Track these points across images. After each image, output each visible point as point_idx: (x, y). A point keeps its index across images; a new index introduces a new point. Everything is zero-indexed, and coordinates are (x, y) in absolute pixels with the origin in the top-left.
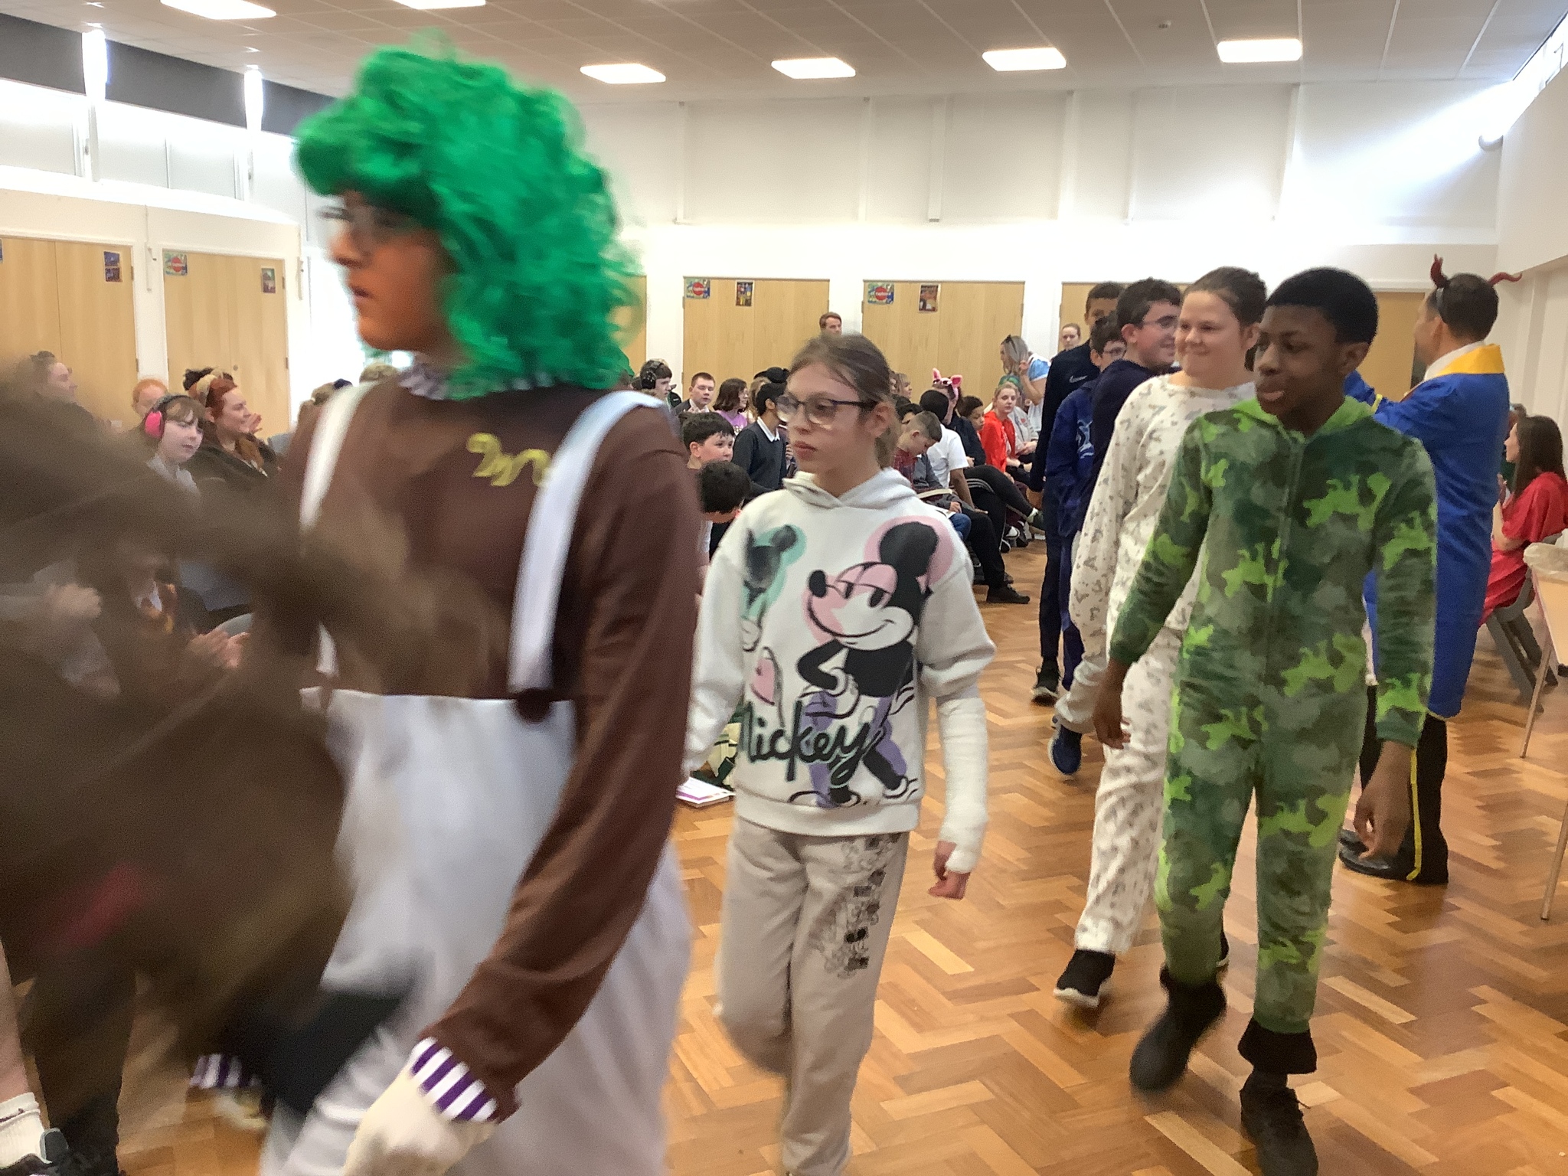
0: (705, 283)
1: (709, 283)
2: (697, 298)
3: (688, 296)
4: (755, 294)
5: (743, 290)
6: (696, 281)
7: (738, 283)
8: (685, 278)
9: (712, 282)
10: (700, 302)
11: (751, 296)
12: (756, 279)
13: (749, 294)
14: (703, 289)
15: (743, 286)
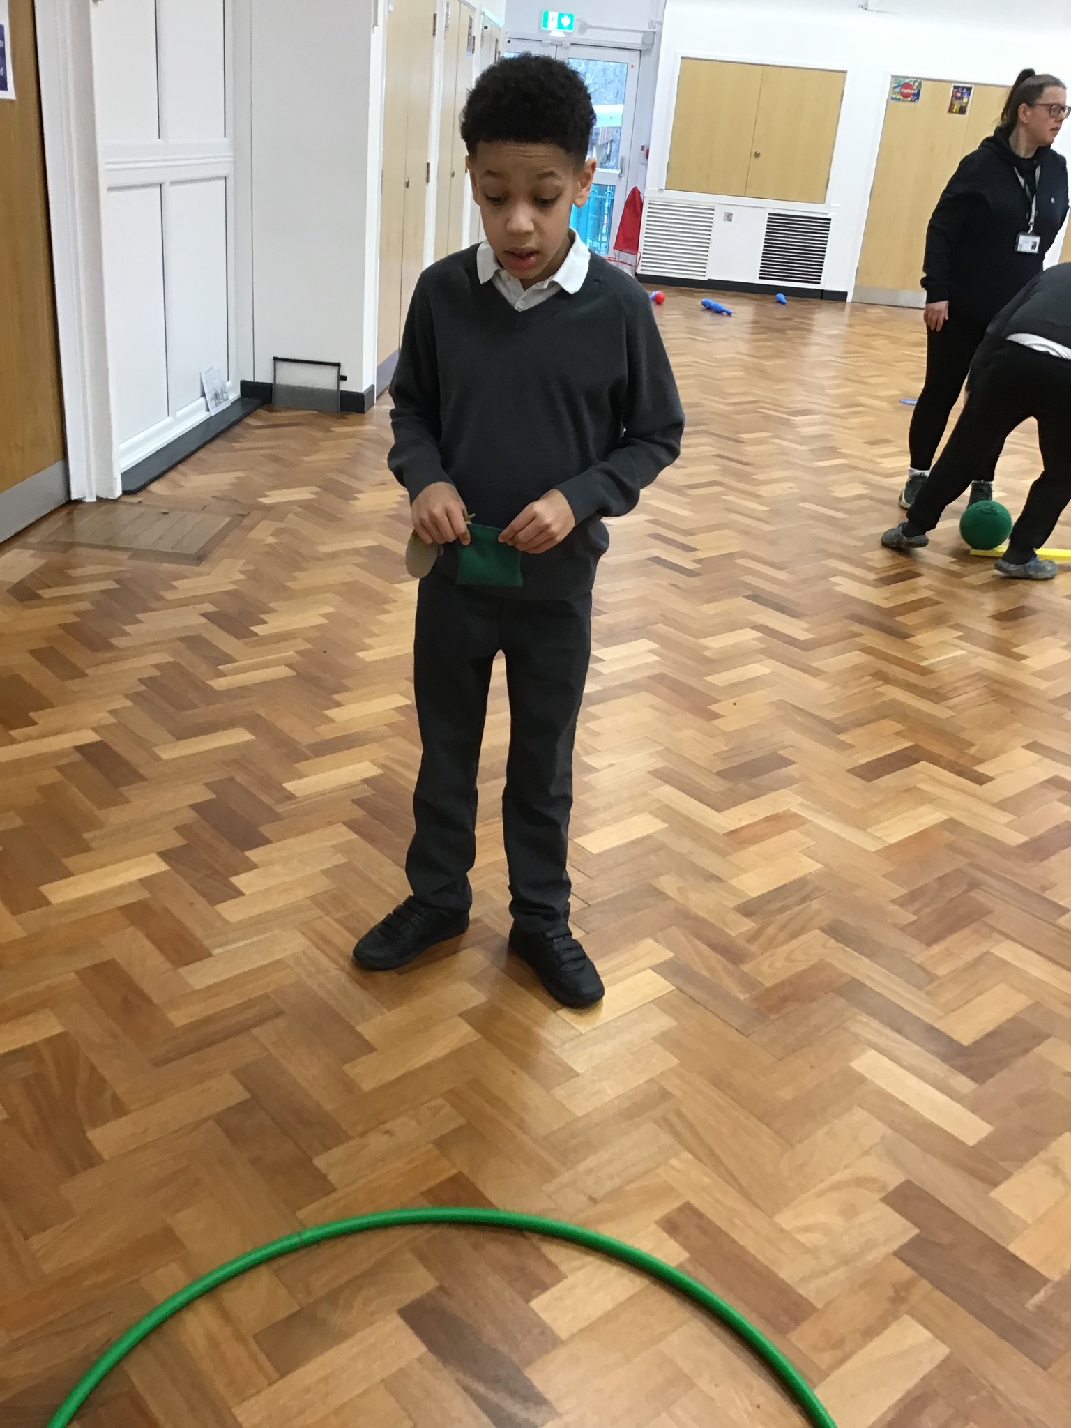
0: (916, 84)
1: (920, 84)
2: (904, 101)
3: (893, 99)
4: (971, 101)
5: (959, 95)
6: (907, 81)
7: (955, 87)
8: (893, 77)
9: (923, 82)
10: (906, 105)
11: (967, 103)
12: (975, 84)
13: (965, 100)
14: (913, 91)
15: (960, 91)
